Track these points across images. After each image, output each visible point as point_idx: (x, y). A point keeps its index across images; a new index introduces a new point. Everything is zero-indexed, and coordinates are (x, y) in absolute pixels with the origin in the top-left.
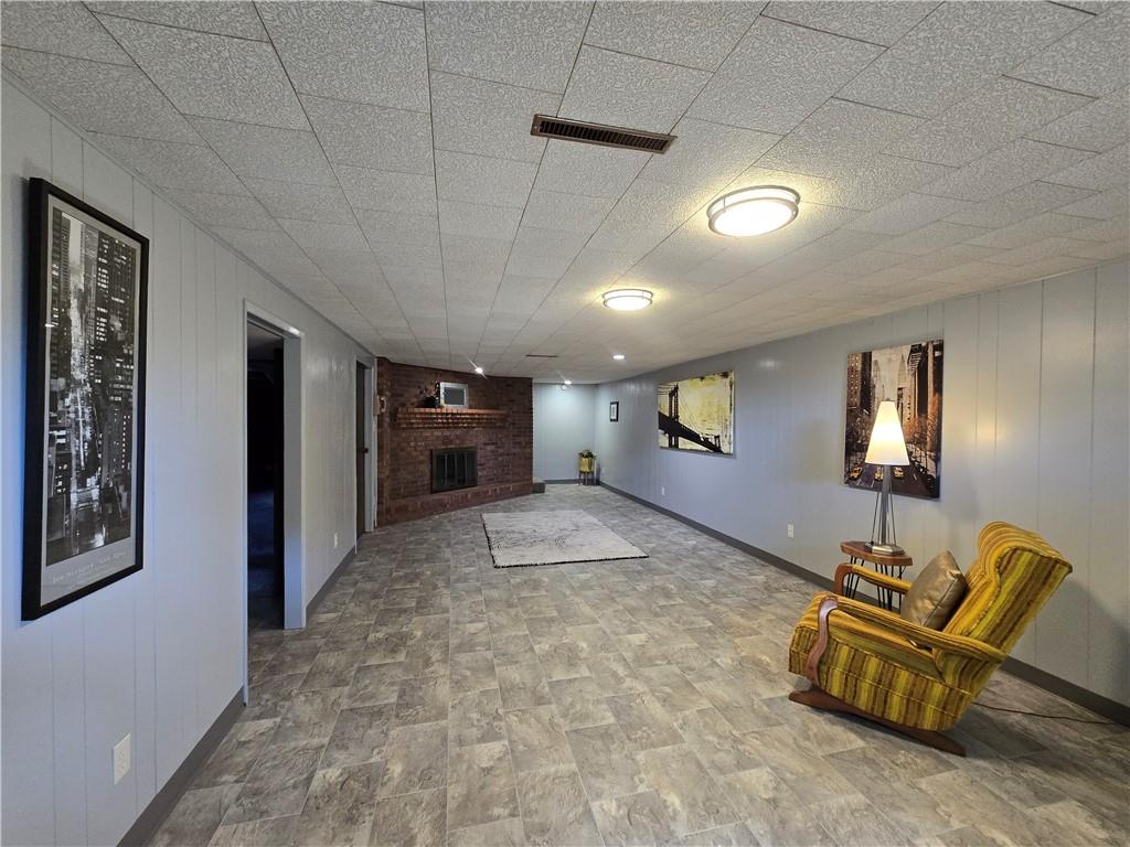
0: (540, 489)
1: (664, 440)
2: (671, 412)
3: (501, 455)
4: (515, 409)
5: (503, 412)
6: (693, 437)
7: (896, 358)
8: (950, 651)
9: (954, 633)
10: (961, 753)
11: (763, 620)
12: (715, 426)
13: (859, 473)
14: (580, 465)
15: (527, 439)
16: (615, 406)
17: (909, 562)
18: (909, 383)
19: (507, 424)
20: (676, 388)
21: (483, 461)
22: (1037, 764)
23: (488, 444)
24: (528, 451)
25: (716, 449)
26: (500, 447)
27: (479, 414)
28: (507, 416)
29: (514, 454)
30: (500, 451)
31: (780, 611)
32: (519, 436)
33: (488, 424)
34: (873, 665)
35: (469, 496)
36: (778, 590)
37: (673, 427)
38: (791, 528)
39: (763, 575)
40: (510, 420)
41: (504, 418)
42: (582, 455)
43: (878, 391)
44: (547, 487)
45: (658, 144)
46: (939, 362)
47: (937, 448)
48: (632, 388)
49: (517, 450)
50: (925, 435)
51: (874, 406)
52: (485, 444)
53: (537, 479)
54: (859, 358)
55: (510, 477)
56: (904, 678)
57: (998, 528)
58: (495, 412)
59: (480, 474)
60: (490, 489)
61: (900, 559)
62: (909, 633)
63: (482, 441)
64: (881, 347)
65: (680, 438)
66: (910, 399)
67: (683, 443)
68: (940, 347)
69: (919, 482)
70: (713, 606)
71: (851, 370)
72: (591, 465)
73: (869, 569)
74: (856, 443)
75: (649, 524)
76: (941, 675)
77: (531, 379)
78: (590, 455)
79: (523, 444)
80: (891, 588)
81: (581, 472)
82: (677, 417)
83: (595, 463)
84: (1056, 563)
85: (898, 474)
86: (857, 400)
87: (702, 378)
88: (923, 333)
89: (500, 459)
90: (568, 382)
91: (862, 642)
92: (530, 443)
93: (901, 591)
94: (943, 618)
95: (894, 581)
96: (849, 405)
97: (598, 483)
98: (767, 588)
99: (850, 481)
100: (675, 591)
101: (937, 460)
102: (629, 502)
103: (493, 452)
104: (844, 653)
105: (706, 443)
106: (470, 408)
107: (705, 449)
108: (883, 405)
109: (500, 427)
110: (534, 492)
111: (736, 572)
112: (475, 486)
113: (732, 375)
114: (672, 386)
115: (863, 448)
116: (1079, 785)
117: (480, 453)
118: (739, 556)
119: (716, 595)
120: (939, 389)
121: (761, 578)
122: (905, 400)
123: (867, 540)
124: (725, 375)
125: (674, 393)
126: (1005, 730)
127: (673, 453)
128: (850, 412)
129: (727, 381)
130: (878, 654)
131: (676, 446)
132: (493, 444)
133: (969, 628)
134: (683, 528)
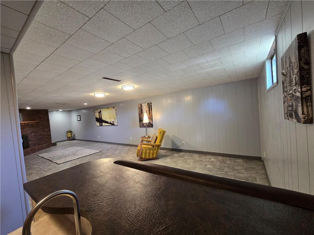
0: (55, 144)
1: (98, 124)
2: (99, 117)
3: (37, 136)
4: (42, 120)
5: (37, 121)
6: (107, 122)
7: (145, 105)
8: (156, 146)
9: (156, 144)
10: (158, 159)
11: (130, 154)
12: (112, 119)
13: (142, 125)
14: (67, 135)
15: (48, 129)
16: (79, 116)
17: (150, 137)
18: (148, 109)
19: (39, 125)
20: (101, 111)
21: (31, 139)
22: (165, 157)
23: (32, 133)
24: (49, 133)
25: (113, 125)
26: (37, 133)
27: (28, 123)
28: (39, 123)
29: (43, 135)
30: (37, 135)
31: (132, 152)
32: (45, 129)
33: (32, 126)
34: (148, 151)
35: (29, 151)
36: (131, 149)
37: (100, 120)
38: (131, 138)
39: (127, 148)
40: (40, 124)
41: (38, 123)
42: (68, 132)
43: (143, 111)
44: (57, 143)
45: (119, 81)
46: (151, 106)
47: (152, 119)
48: (84, 111)
49: (44, 133)
50: (151, 118)
51: (143, 113)
52: (31, 133)
53: (53, 142)
54: (140, 105)
55: (42, 143)
56: (152, 151)
57: (160, 129)
58: (34, 122)
59: (30, 143)
60: (37, 147)
61: (149, 137)
62: (151, 145)
63: (30, 132)
64: (143, 103)
65: (103, 123)
66: (148, 112)
67: (104, 124)
68: (151, 104)
69: (150, 125)
70: (120, 155)
71: (139, 107)
72: (71, 135)
73: (145, 139)
74: (141, 120)
75: (97, 145)
76: (155, 149)
77: (48, 110)
78: (71, 132)
79: (47, 131)
80: (148, 141)
81: (68, 137)
82: (102, 118)
83: (73, 134)
84: (165, 131)
85: (148, 124)
86: (140, 112)
87: (108, 109)
88: (149, 101)
89: (37, 137)
90: (61, 110)
91: (146, 149)
92: (50, 130)
93: (150, 141)
94: (155, 142)
95: (149, 140)
96: (139, 113)
97: (74, 139)
98: (128, 150)
99: (141, 127)
100: (111, 155)
101: (152, 121)
102: (88, 142)
103: (34, 135)
104: (144, 151)
105: (110, 123)
106: (23, 121)
107: (110, 125)
108: (145, 113)
109: (36, 127)
110: (53, 146)
111: (122, 149)
112: (29, 148)
113: (115, 108)
114: (99, 110)
115: (142, 120)
116: (169, 157)
117: (29, 136)
118: (121, 146)
119: (119, 153)
120: (151, 110)
121: (127, 149)
122: (147, 112)
123: (144, 136)
124: (114, 108)
125: (100, 112)
126: (163, 155)
127: (101, 127)
128: (139, 114)
129: (114, 109)
130: (148, 150)
131: (102, 125)
132: (34, 132)
133: (158, 142)
134: (106, 144)
